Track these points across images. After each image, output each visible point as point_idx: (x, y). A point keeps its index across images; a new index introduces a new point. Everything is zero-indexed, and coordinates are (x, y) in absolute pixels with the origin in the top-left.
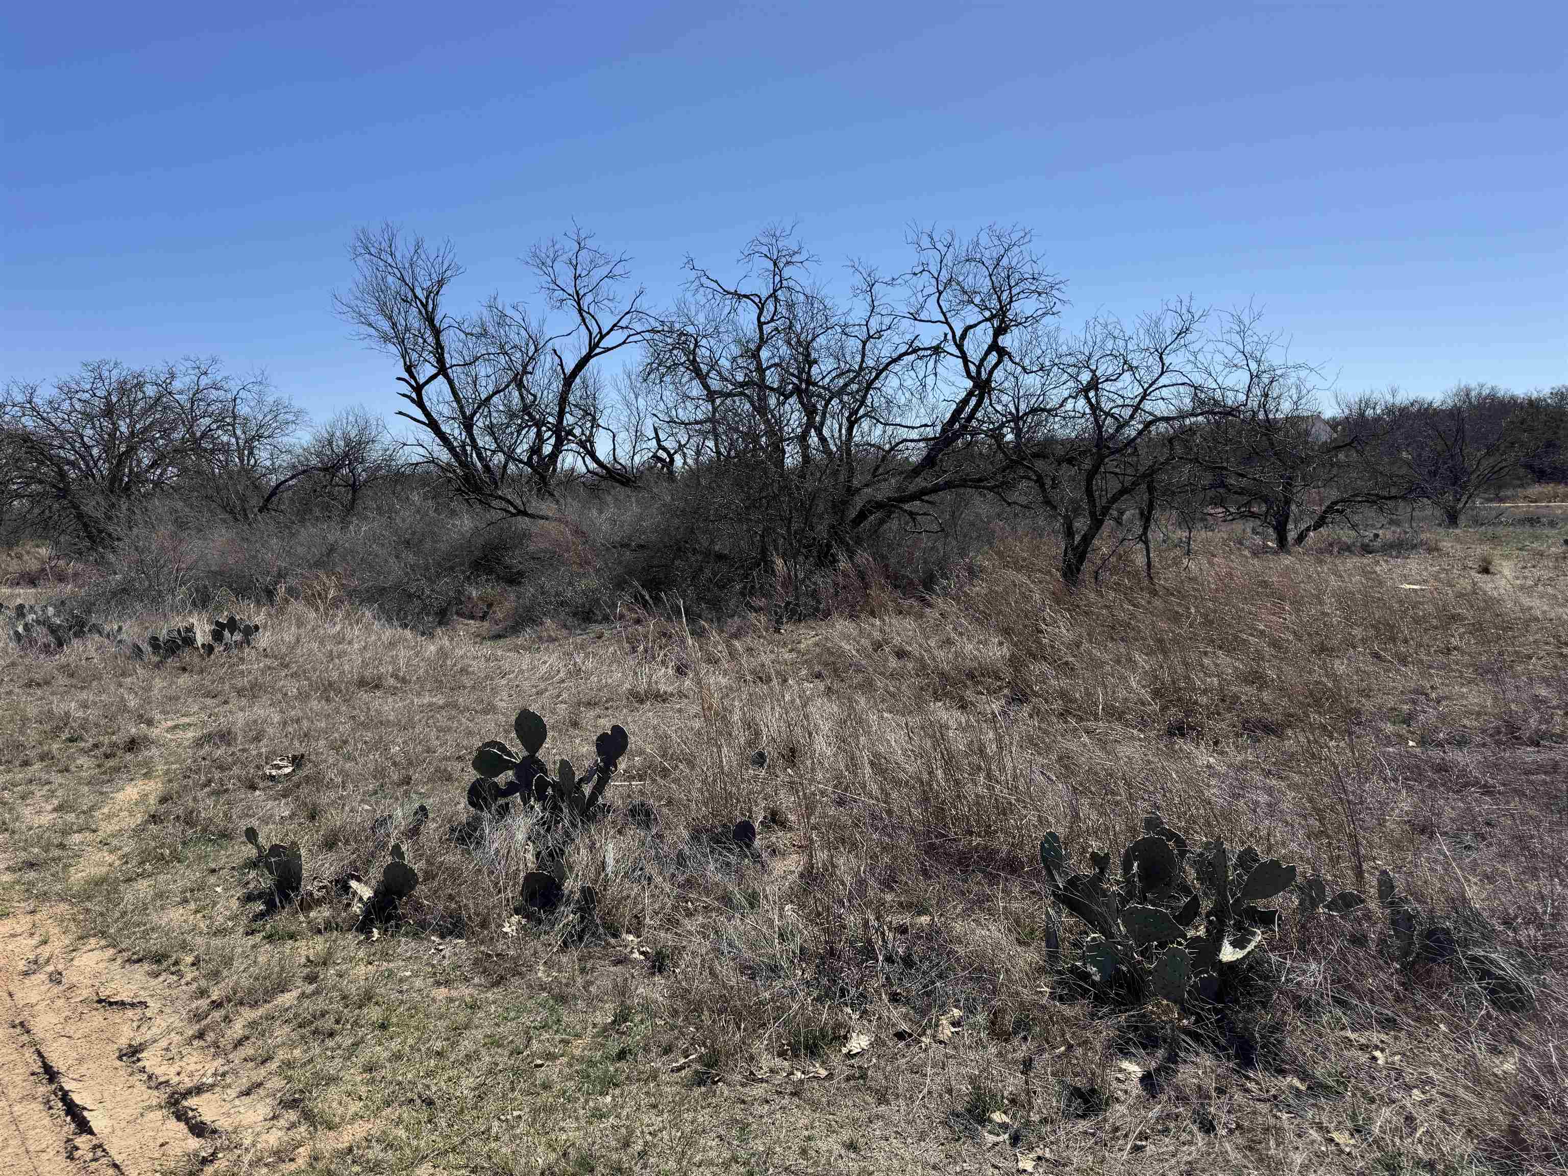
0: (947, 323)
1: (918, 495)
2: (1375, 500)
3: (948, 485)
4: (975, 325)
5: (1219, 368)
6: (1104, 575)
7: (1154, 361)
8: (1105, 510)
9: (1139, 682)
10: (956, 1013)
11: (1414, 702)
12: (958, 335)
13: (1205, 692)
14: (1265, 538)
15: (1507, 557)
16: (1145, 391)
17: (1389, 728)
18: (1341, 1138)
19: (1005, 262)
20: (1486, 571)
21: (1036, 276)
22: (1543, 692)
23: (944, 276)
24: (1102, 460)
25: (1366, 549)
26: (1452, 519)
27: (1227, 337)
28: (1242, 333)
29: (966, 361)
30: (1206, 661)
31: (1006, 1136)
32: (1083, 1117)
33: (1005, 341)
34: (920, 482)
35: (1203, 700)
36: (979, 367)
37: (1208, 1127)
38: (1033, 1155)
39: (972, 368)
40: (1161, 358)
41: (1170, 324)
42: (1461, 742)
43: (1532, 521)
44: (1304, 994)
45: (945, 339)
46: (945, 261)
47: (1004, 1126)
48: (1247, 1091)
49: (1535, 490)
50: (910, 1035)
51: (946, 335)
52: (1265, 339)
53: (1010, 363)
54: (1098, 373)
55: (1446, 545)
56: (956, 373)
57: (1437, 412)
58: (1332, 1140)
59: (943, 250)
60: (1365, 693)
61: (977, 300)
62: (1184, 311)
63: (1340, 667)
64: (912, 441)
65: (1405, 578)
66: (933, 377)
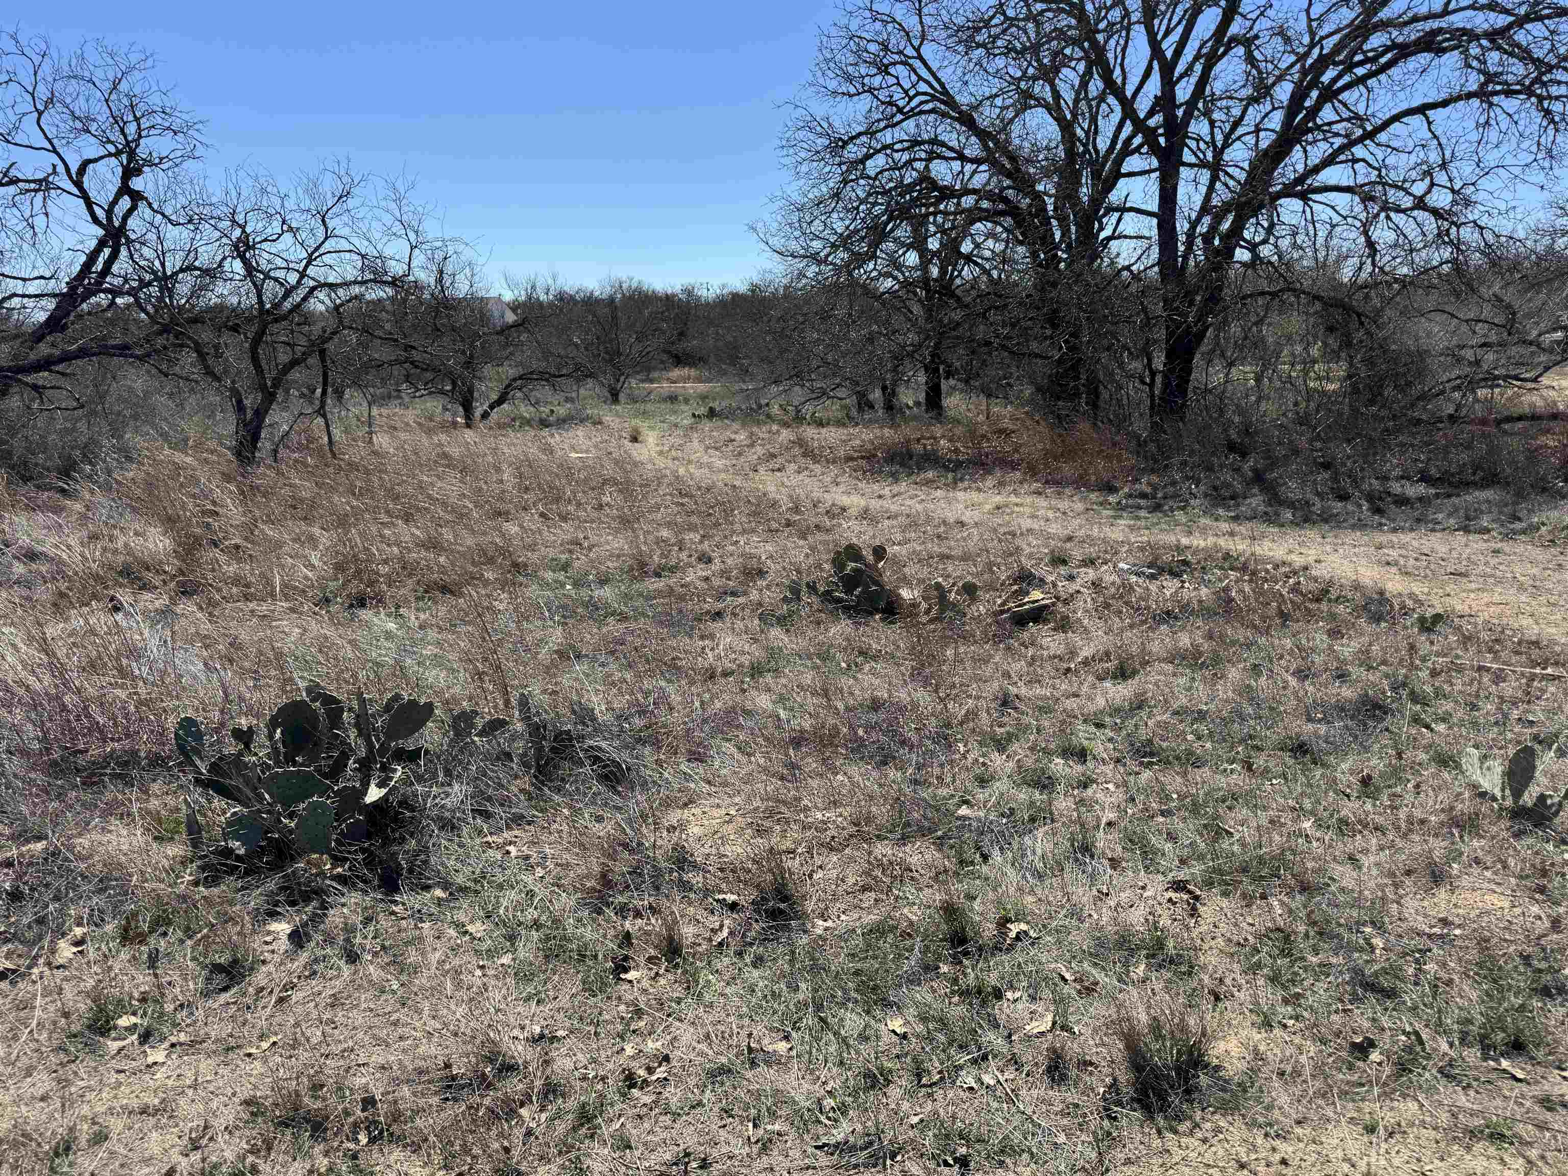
0: (55, 151)
1: (45, 364)
2: (548, 378)
3: (82, 353)
4: (95, 160)
5: (378, 236)
6: (283, 453)
7: (316, 223)
8: (277, 383)
9: (321, 559)
10: (78, 931)
11: (570, 552)
12: (74, 170)
13: (386, 562)
14: (455, 415)
15: (651, 428)
16: (310, 255)
17: (549, 576)
18: (477, 928)
19: (124, 86)
20: (635, 439)
21: (168, 110)
22: (665, 533)
23: (43, 92)
24: (265, 327)
25: (544, 423)
26: (615, 397)
27: (383, 203)
28: (398, 200)
29: (89, 204)
30: (387, 532)
31: (135, 1036)
32: (225, 989)
33: (137, 183)
34: (44, 349)
35: (384, 569)
36: (109, 212)
37: (352, 957)
38: (166, 1044)
39: (100, 214)
40: (323, 221)
41: (329, 186)
42: (603, 581)
43: (672, 398)
44: (447, 814)
45: (55, 172)
46: (40, 73)
47: (132, 1029)
48: (393, 913)
49: (676, 373)
50: (14, 971)
51: (54, 166)
52: (420, 209)
53: (148, 211)
54: (248, 230)
55: (607, 419)
56: (77, 216)
57: (598, 301)
58: (466, 932)
59: (37, 59)
60: (532, 547)
61: (93, 128)
62: (342, 173)
63: (513, 529)
64: (30, 296)
65: (573, 448)
66: (44, 217)
